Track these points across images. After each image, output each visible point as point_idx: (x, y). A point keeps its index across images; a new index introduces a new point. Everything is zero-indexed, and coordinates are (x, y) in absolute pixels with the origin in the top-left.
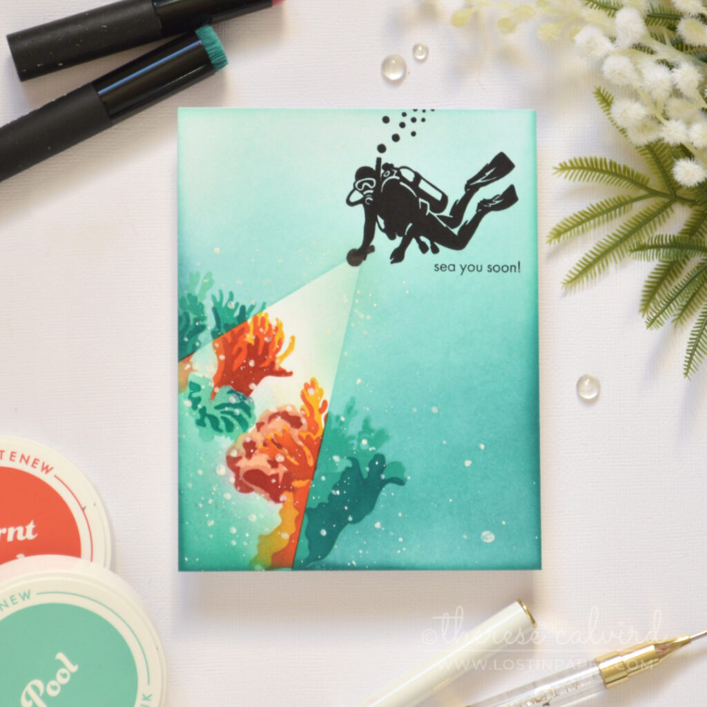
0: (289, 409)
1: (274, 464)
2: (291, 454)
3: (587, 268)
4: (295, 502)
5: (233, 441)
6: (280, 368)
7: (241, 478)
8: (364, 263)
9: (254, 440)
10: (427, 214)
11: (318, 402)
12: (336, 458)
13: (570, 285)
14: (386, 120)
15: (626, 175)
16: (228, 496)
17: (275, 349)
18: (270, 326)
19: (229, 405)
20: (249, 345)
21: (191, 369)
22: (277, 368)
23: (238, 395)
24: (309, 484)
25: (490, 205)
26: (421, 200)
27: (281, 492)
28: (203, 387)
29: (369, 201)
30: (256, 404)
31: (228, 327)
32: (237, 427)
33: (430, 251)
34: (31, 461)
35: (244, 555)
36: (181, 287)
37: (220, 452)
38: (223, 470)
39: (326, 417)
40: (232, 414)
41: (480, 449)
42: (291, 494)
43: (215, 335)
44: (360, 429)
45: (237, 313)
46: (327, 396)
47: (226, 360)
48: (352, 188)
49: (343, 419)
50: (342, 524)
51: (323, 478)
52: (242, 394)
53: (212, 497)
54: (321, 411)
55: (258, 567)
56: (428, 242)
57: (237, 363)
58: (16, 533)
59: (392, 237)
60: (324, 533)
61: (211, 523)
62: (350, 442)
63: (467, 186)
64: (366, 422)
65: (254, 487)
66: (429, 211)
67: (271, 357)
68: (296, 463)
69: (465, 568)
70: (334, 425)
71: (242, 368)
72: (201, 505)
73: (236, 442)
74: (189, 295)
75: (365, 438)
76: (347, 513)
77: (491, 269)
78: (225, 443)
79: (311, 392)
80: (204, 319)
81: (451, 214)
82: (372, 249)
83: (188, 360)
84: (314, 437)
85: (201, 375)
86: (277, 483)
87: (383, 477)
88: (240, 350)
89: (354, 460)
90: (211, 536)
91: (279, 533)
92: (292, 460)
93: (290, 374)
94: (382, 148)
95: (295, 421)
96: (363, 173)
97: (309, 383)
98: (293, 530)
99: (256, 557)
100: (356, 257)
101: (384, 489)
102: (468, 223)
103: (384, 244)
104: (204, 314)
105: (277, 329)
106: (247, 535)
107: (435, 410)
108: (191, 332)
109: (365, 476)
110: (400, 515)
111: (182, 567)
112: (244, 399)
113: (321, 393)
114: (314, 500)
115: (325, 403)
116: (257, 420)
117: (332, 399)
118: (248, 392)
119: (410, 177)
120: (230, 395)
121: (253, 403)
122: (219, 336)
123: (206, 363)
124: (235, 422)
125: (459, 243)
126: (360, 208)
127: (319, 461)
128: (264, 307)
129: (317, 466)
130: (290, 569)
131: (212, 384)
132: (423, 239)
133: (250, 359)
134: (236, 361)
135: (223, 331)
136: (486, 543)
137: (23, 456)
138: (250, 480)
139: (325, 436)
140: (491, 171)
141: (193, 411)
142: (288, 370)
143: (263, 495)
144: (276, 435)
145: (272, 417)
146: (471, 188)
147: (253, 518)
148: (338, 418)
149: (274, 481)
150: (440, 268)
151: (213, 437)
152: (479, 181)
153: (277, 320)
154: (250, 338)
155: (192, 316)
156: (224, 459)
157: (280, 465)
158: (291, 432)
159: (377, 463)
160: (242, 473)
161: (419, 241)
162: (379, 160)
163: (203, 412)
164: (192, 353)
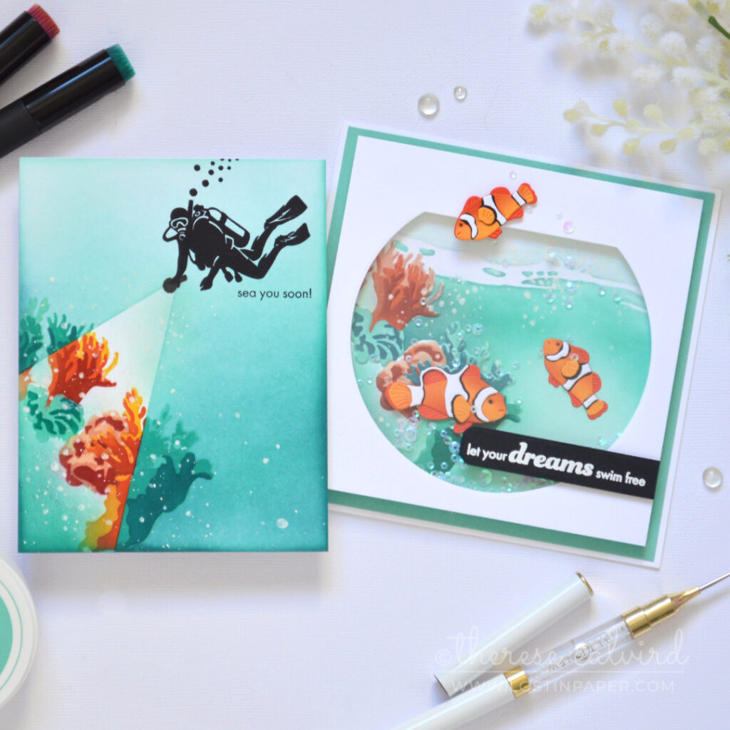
0: (113, 415)
1: (100, 461)
2: (115, 453)
4: (117, 494)
5: (65, 441)
6: (105, 379)
7: (72, 473)
8: (178, 290)
9: (83, 441)
10: (232, 248)
11: (139, 408)
12: (153, 457)
14: (197, 168)
16: (60, 489)
17: (101, 363)
18: (97, 343)
19: (62, 411)
20: (79, 360)
21: (30, 381)
22: (103, 379)
23: (69, 402)
24: (130, 478)
25: (286, 240)
26: (227, 236)
27: (105, 485)
28: (40, 396)
29: (182, 237)
30: (85, 410)
31: (61, 345)
32: (69, 430)
33: (234, 280)
35: (74, 539)
36: (21, 311)
37: (54, 451)
38: (57, 466)
39: (145, 421)
40: (64, 418)
41: (276, 449)
42: (114, 487)
43: (50, 351)
44: (174, 432)
45: (69, 333)
46: (146, 404)
47: (59, 373)
48: (168, 226)
49: (159, 423)
50: (158, 512)
51: (142, 473)
52: (73, 402)
53: (47, 489)
54: (141, 416)
55: (86, 549)
56: (232, 272)
57: (69, 375)
59: (202, 268)
60: (142, 520)
61: (46, 512)
62: (165, 443)
63: (266, 225)
64: (179, 425)
65: (83, 481)
66: (233, 246)
67: (98, 370)
68: (119, 460)
69: (263, 550)
70: (151, 428)
71: (73, 380)
72: (37, 496)
73: (67, 442)
74: (29, 318)
75: (178, 439)
76: (162, 504)
77: (286, 295)
78: (58, 444)
79: (132, 400)
80: (41, 337)
81: (252, 248)
82: (185, 278)
83: (27, 373)
84: (134, 439)
85: (38, 386)
86: (102, 478)
87: (193, 472)
88: (71, 364)
89: (169, 459)
90: (46, 523)
91: (104, 520)
92: (116, 458)
93: (114, 384)
94: (193, 192)
95: (118, 425)
96: (177, 213)
97: (131, 393)
98: (116, 517)
99: (84, 541)
100: (171, 285)
101: (194, 483)
102: (267, 256)
103: (195, 274)
104: (41, 333)
105: (103, 346)
106: (77, 522)
107: (238, 415)
108: (30, 349)
109: (178, 471)
110: (207, 504)
111: (22, 549)
112: (75, 406)
113: (140, 401)
114: (134, 492)
115: (144, 410)
116: (86, 424)
117: (150, 407)
118: (78, 400)
119: (217, 216)
120: (62, 402)
121: (82, 409)
122: (53, 352)
123: (43, 375)
124: (67, 426)
125: (259, 273)
126: (175, 243)
127: (138, 459)
128: (92, 327)
129: (137, 463)
130: (113, 551)
131: (47, 393)
132: (228, 269)
133: (80, 372)
134: (68, 374)
135: (57, 348)
136: (280, 529)
138: (80, 475)
139: (144, 438)
140: (287, 211)
141: (30, 416)
142: (112, 381)
143: (90, 488)
144: (102, 437)
145: (99, 421)
146: (270, 226)
147: (82, 507)
148: (155, 422)
149: (100, 476)
150: (243, 294)
151: (48, 438)
152: (277, 220)
153: (103, 339)
154: (80, 354)
155: (31, 336)
156: (58, 457)
157: (105, 463)
158: (115, 434)
159: (188, 461)
160: (72, 469)
161: (225, 271)
162: (191, 202)
163: (40, 417)
164: (31, 367)
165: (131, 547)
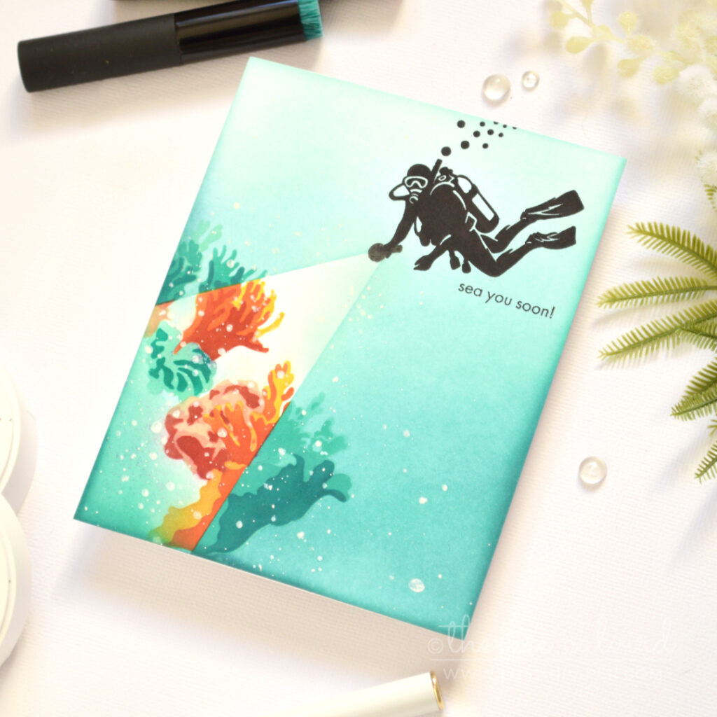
0: (250, 386)
1: (214, 437)
2: (235, 433)
3: (635, 346)
4: (221, 483)
5: (181, 401)
6: (257, 341)
7: (174, 442)
8: (385, 260)
9: (202, 407)
10: (471, 230)
11: (285, 387)
12: (282, 451)
13: (608, 357)
14: (461, 124)
15: (709, 258)
16: (153, 456)
17: (259, 320)
18: (263, 295)
19: (190, 363)
20: (234, 309)
21: (165, 317)
22: (254, 340)
23: (203, 356)
24: (243, 469)
25: (543, 240)
26: (469, 214)
27: (210, 468)
28: (170, 337)
29: (413, 200)
30: (218, 370)
31: (219, 285)
32: (190, 388)
33: (460, 269)
35: (147, 522)
36: (186, 232)
37: (163, 409)
38: (159, 428)
39: (287, 405)
40: (189, 373)
41: (441, 490)
42: (220, 474)
43: (202, 288)
44: (319, 429)
45: (233, 274)
46: (295, 385)
47: (204, 317)
48: (400, 182)
49: (304, 413)
50: (263, 522)
51: (260, 468)
52: (207, 356)
53: (137, 452)
54: (284, 397)
55: (157, 539)
56: (461, 259)
57: (214, 323)
59: (424, 243)
60: (240, 525)
61: (125, 479)
62: (303, 439)
63: (524, 215)
64: (328, 424)
65: (184, 455)
66: (474, 228)
67: (252, 327)
68: (238, 444)
69: (380, 611)
70: (292, 417)
71: (217, 330)
72: (122, 457)
73: (183, 403)
74: (192, 242)
75: (321, 440)
76: (272, 512)
77: (520, 305)
78: (172, 401)
79: (281, 375)
80: (198, 269)
81: (497, 237)
82: (399, 249)
83: (166, 307)
84: (267, 423)
85: (173, 325)
86: (210, 458)
87: (325, 486)
88: (222, 311)
89: (300, 460)
90: (121, 492)
91: (192, 511)
92: (235, 439)
93: (266, 350)
94: (446, 151)
95: (252, 400)
96: (417, 170)
97: (282, 366)
98: (208, 510)
99: (159, 528)
100: (379, 252)
101: (321, 499)
102: (512, 251)
103: (413, 247)
104: (199, 265)
105: (269, 301)
106: (158, 502)
107: (407, 433)
108: (180, 279)
109: (306, 479)
110: (329, 532)
111: (79, 516)
112: (208, 361)
113: (291, 379)
114: (242, 488)
115: (291, 391)
116: (213, 387)
117: (300, 389)
118: (215, 356)
119: (466, 188)
120: (195, 353)
121: (216, 368)
122: (206, 291)
123: (184, 313)
124: (189, 382)
125: (495, 269)
127: (262, 448)
128: (263, 275)
129: (259, 453)
130: (190, 552)
131: (181, 338)
132: (457, 254)
133: (230, 323)
134: (214, 321)
135: (212, 287)
136: (413, 592)
138: (183, 447)
139: (278, 425)
140: (556, 206)
141: (150, 358)
142: (265, 346)
143: (190, 466)
144: (227, 409)
145: (230, 388)
146: (528, 217)
147: (171, 487)
148: (299, 410)
149: (207, 455)
150: (465, 289)
151: (161, 391)
152: (540, 213)
153: (273, 292)
154: (237, 302)
155: (186, 264)
156: (164, 417)
157: (220, 441)
158: (244, 410)
159: (324, 470)
160: (177, 436)
161: (452, 255)
162: (439, 162)
163: (161, 363)
164: (173, 300)
165: (213, 554)
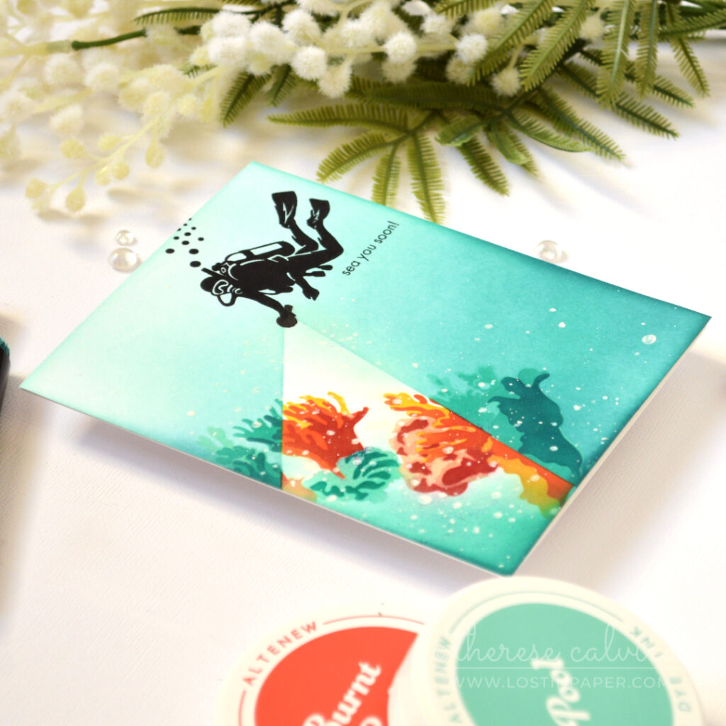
0: (402, 424)
1: (452, 457)
2: (452, 439)
4: (504, 457)
5: (401, 478)
6: (354, 414)
7: (446, 487)
9: (414, 462)
10: (288, 260)
11: (412, 401)
14: (170, 251)
16: (458, 505)
17: (330, 411)
18: (303, 405)
19: (360, 467)
20: (310, 427)
21: (298, 482)
22: (351, 417)
23: (355, 456)
24: (494, 440)
25: (317, 218)
26: (270, 259)
27: (485, 463)
28: (324, 480)
29: (238, 292)
30: (375, 446)
31: (278, 436)
32: (390, 470)
33: (326, 271)
34: (291, 637)
37: (405, 493)
38: (426, 498)
39: (433, 401)
40: (371, 468)
41: (554, 312)
42: (493, 456)
43: (277, 449)
44: (466, 383)
45: (269, 424)
46: (412, 392)
47: (310, 451)
48: (215, 297)
49: (445, 390)
51: (496, 427)
52: (357, 453)
53: (448, 518)
54: (424, 402)
55: (553, 511)
56: (315, 270)
57: (321, 444)
58: (363, 684)
59: (289, 290)
60: (554, 448)
61: (477, 530)
62: (473, 394)
63: (285, 226)
65: (463, 481)
66: (286, 258)
67: (336, 417)
68: (464, 440)
70: (447, 399)
71: (329, 442)
72: (450, 531)
73: (403, 476)
74: (219, 452)
75: (478, 383)
76: (547, 425)
77: (379, 240)
78: (399, 486)
79: (396, 402)
80: (253, 451)
81: (302, 245)
82: (289, 307)
83: (286, 480)
84: (447, 417)
85: (311, 476)
86: (474, 462)
88: (309, 437)
90: (491, 535)
91: (528, 481)
92: (458, 442)
93: (366, 410)
94: (195, 264)
95: (418, 425)
96: (207, 285)
97: (388, 400)
99: (541, 509)
101: (542, 390)
102: (320, 238)
103: (293, 298)
104: (248, 449)
106: (512, 506)
107: (489, 326)
108: (258, 466)
109: (518, 397)
110: (578, 389)
111: (508, 573)
112: (363, 452)
113: (405, 396)
114: (514, 441)
115: (417, 396)
116: (394, 452)
117: (416, 389)
118: (359, 447)
119: (241, 257)
120: (350, 462)
121: (373, 448)
122: (281, 446)
123: (301, 467)
124: (382, 469)
125: (335, 251)
127: (474, 423)
128: (280, 403)
129: (479, 426)
130: (574, 488)
131: (327, 471)
132: (309, 271)
133: (325, 432)
134: (318, 444)
135: (278, 441)
136: (655, 342)
137: (281, 642)
138: (455, 481)
139: (452, 409)
140: (284, 206)
141: (343, 498)
142: (361, 409)
143: (478, 478)
144: (421, 444)
145: (400, 438)
147: (497, 495)
149: (469, 464)
150: (349, 270)
151: (385, 493)
152: (287, 217)
153: (302, 397)
154: (303, 424)
155: (243, 459)
156: (415, 493)
157: (456, 453)
158: (428, 431)
160: (441, 485)
161: (309, 275)
162: (205, 270)
163: (349, 489)
164: (281, 474)
165: (581, 470)
